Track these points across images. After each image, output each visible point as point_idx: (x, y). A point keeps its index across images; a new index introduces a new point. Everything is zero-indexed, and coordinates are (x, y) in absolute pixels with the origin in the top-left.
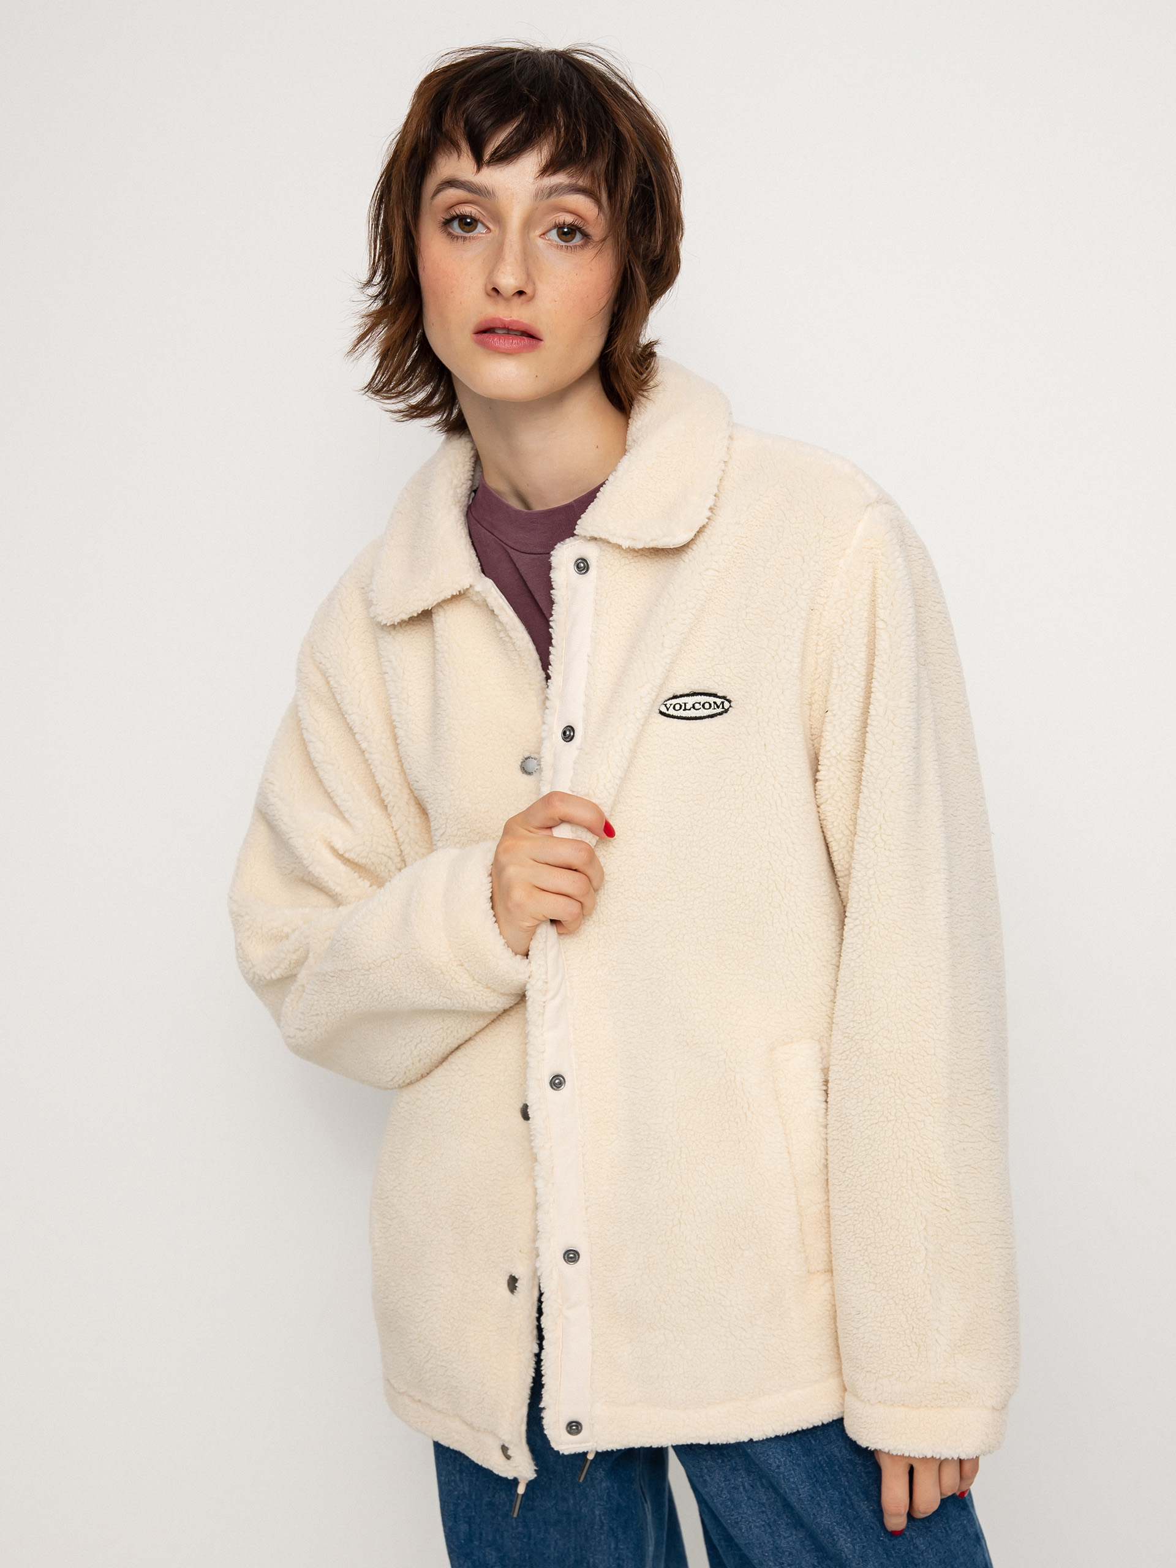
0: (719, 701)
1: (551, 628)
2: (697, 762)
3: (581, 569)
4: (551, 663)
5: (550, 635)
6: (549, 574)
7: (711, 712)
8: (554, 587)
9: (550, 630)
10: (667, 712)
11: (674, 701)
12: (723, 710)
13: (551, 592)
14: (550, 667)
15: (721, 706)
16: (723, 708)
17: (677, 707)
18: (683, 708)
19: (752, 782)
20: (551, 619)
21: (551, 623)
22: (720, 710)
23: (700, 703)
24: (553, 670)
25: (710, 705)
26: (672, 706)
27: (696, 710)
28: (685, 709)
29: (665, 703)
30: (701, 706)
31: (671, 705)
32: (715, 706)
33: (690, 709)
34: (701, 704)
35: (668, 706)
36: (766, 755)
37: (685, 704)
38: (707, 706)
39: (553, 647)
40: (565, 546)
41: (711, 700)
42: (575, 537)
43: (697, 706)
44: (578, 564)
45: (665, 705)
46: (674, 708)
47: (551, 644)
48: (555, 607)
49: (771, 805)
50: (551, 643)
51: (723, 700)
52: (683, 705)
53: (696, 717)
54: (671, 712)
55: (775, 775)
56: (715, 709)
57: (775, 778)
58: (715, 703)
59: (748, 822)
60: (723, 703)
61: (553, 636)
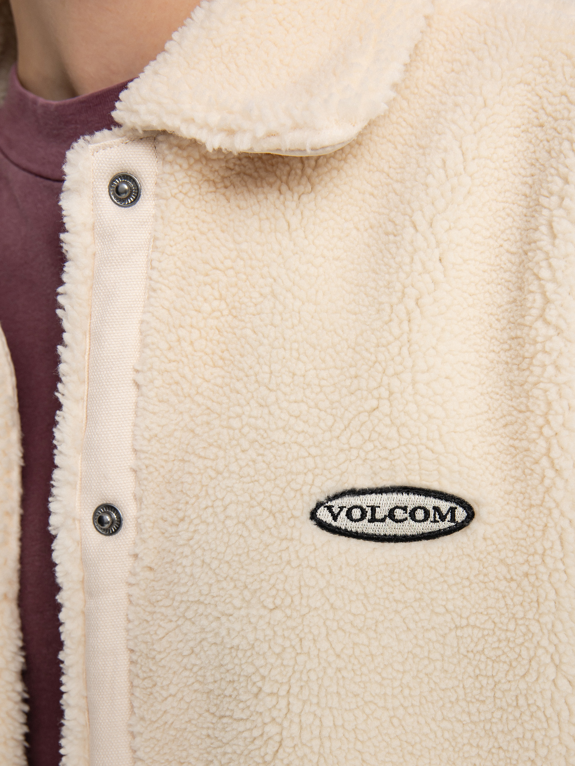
0: (445, 506)
1: (62, 307)
2: (405, 629)
3: (124, 196)
4: (63, 379)
5: (58, 321)
6: (58, 200)
7: (428, 527)
8: (67, 226)
9: (59, 312)
10: (334, 524)
11: (348, 501)
12: (453, 524)
13: (62, 236)
14: (59, 386)
15: (449, 517)
16: (453, 519)
17: (356, 513)
18: (369, 516)
19: (511, 673)
20: (60, 290)
21: (60, 299)
22: (446, 524)
23: (405, 509)
24: (65, 392)
25: (427, 513)
26: (345, 510)
27: (397, 521)
28: (373, 520)
29: (330, 504)
30: (407, 515)
31: (341, 508)
32: (437, 516)
33: (383, 520)
34: (408, 511)
35: (336, 510)
36: (538, 621)
37: (373, 508)
38: (420, 514)
39: (65, 346)
40: (91, 147)
41: (430, 503)
42: (115, 130)
43: (399, 514)
44: (117, 188)
45: (330, 508)
46: (349, 515)
47: (61, 341)
48: (68, 267)
49: (547, 719)
50: (62, 339)
51: (453, 505)
52: (369, 510)
53: (395, 536)
54: (343, 522)
55: (557, 662)
56: (435, 521)
57: (557, 666)
58: (436, 509)
59: (500, 748)
60: (452, 510)
61: (65, 324)
